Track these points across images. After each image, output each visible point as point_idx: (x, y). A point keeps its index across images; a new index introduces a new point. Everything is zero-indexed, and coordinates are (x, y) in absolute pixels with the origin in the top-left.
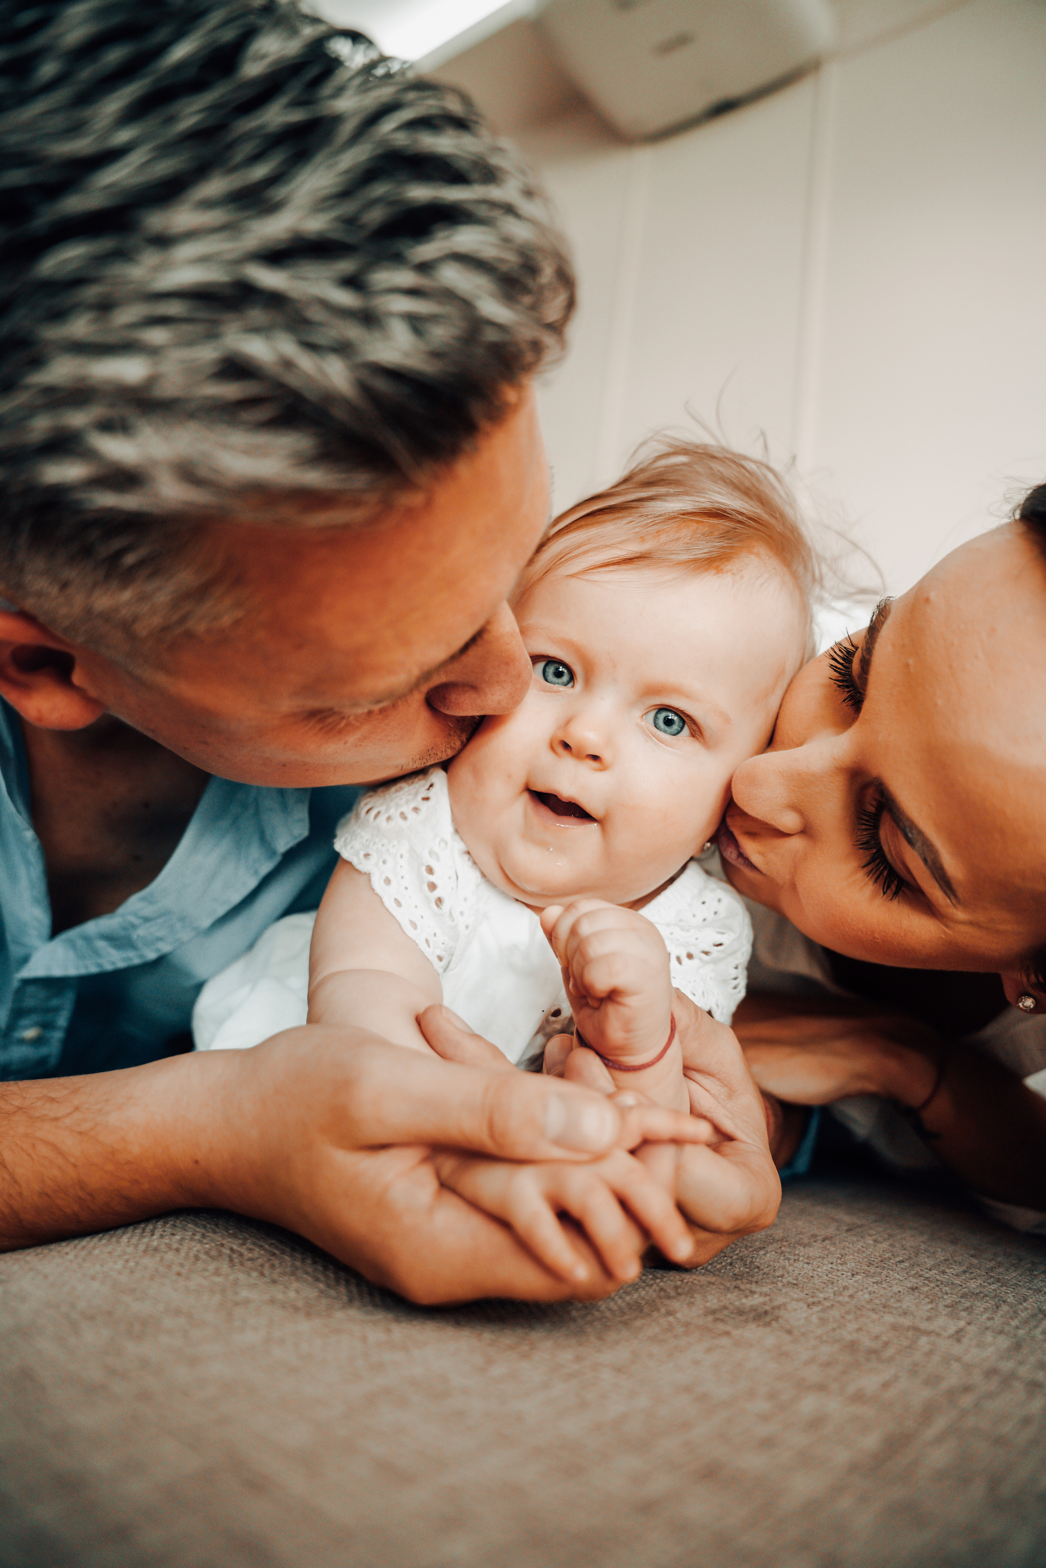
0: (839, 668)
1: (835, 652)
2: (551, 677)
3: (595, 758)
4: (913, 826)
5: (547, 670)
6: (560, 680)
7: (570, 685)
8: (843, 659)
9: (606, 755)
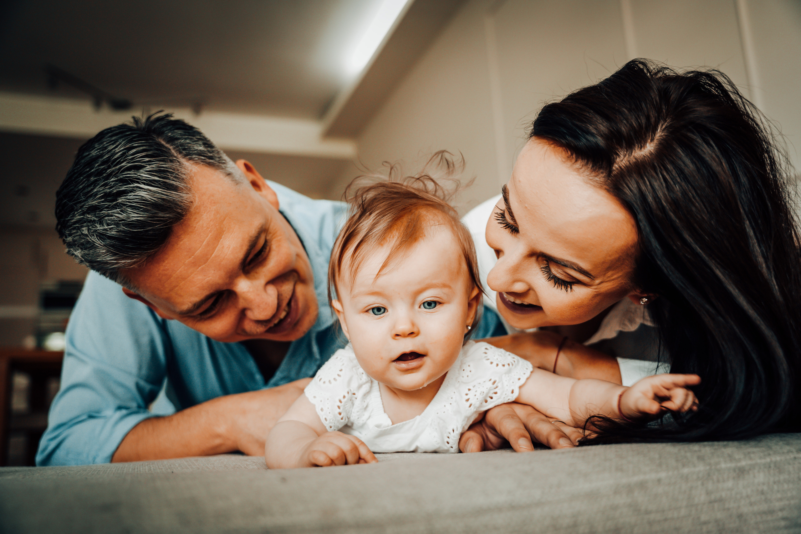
0: (502, 222)
1: (497, 217)
2: (377, 313)
3: (412, 333)
4: (563, 260)
5: (374, 311)
6: (381, 312)
7: (386, 311)
8: (502, 218)
9: (415, 330)
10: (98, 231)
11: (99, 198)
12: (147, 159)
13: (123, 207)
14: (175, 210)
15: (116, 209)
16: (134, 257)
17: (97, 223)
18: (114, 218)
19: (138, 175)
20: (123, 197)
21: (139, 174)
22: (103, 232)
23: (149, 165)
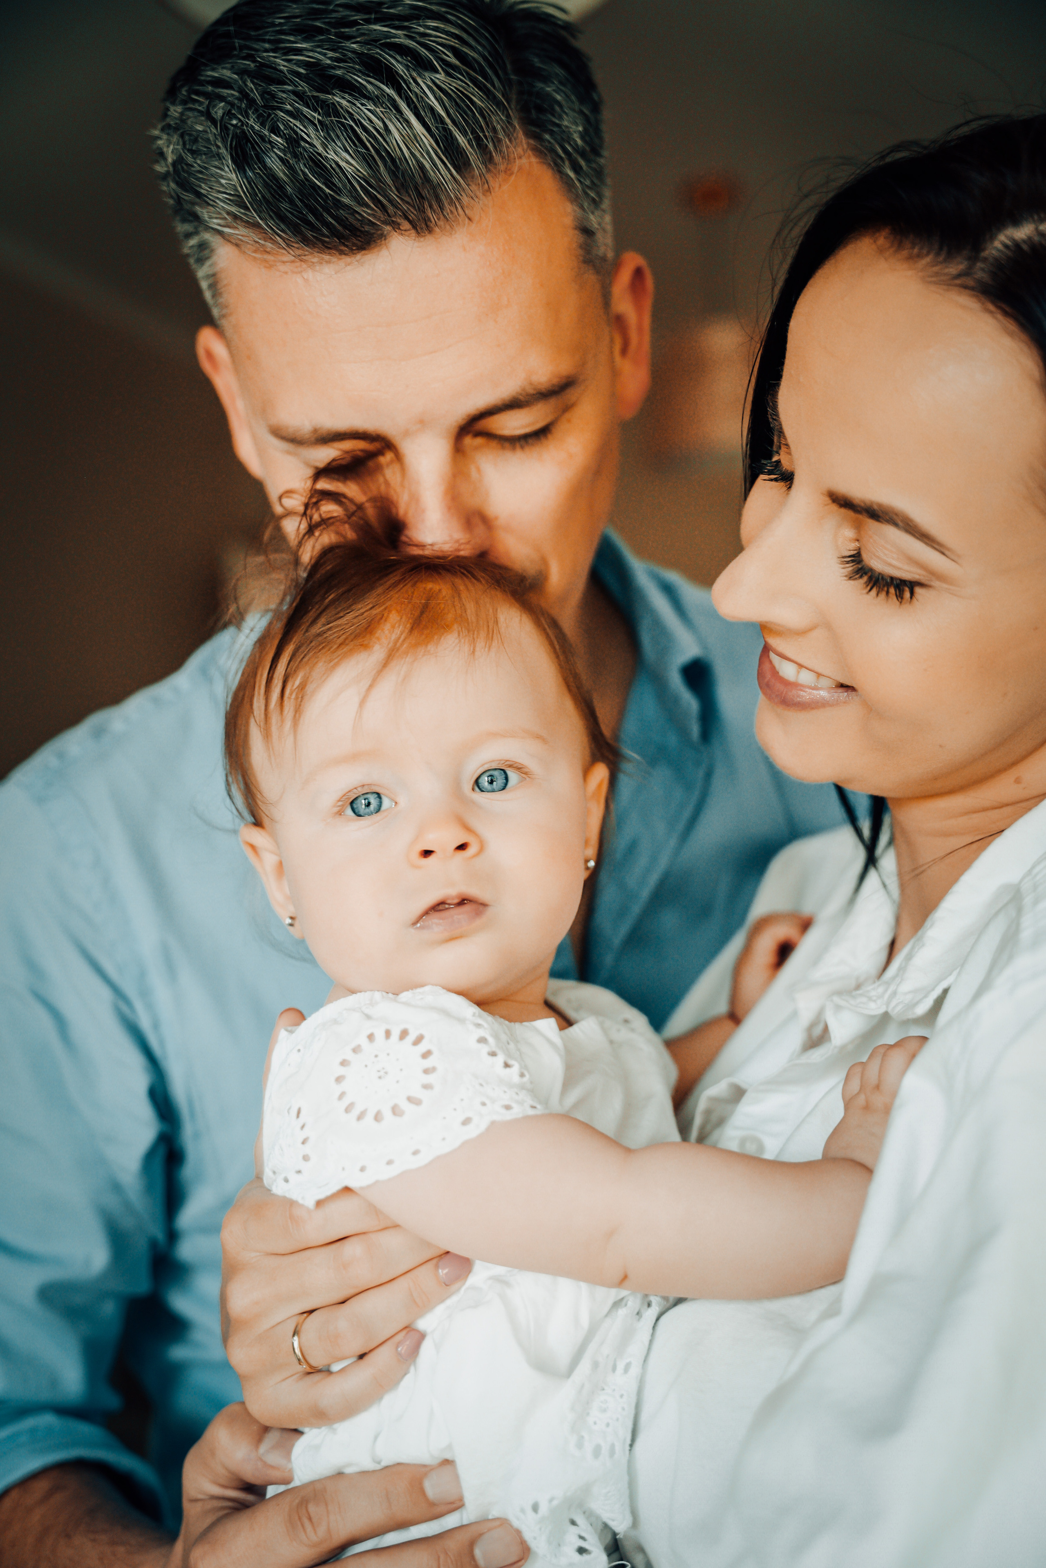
10: (245, 128)
11: (299, 63)
12: (453, 60)
13: (331, 117)
14: (424, 207)
15: (315, 110)
16: (271, 239)
17: (256, 110)
18: (295, 125)
19: (411, 75)
20: (347, 96)
21: (415, 74)
22: (252, 136)
23: (448, 74)
